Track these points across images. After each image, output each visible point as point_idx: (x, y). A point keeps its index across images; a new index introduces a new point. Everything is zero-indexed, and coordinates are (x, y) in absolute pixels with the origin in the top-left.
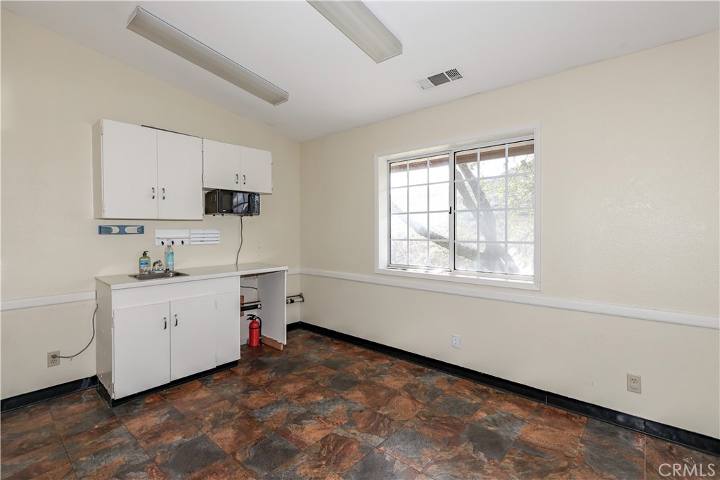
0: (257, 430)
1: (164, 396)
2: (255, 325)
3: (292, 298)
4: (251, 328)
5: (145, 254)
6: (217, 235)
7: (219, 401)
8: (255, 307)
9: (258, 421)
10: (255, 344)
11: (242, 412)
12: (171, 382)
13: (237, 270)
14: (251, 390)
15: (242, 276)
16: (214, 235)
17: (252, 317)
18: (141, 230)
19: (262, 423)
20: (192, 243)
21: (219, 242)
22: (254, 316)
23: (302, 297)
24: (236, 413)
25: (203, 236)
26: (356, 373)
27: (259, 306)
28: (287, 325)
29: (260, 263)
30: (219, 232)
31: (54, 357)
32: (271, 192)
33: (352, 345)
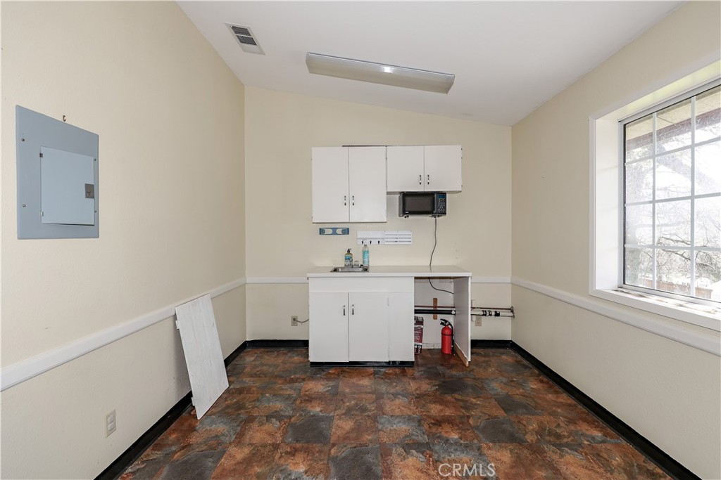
0: (369, 435)
1: (343, 371)
2: (447, 332)
3: (498, 311)
4: (443, 334)
5: (349, 251)
6: (410, 237)
7: (369, 393)
8: (449, 313)
9: (377, 428)
10: (447, 351)
11: (376, 411)
12: (350, 362)
13: (431, 272)
14: (401, 395)
15: (416, 278)
16: (407, 237)
17: (444, 322)
18: (346, 231)
19: (379, 431)
20: (386, 243)
21: (410, 243)
22: (446, 321)
23: (512, 311)
24: (370, 411)
25: (397, 237)
26: (531, 428)
27: (453, 312)
28: (472, 341)
29: (454, 266)
30: (411, 233)
31: (294, 319)
32: (460, 190)
33: (561, 390)
